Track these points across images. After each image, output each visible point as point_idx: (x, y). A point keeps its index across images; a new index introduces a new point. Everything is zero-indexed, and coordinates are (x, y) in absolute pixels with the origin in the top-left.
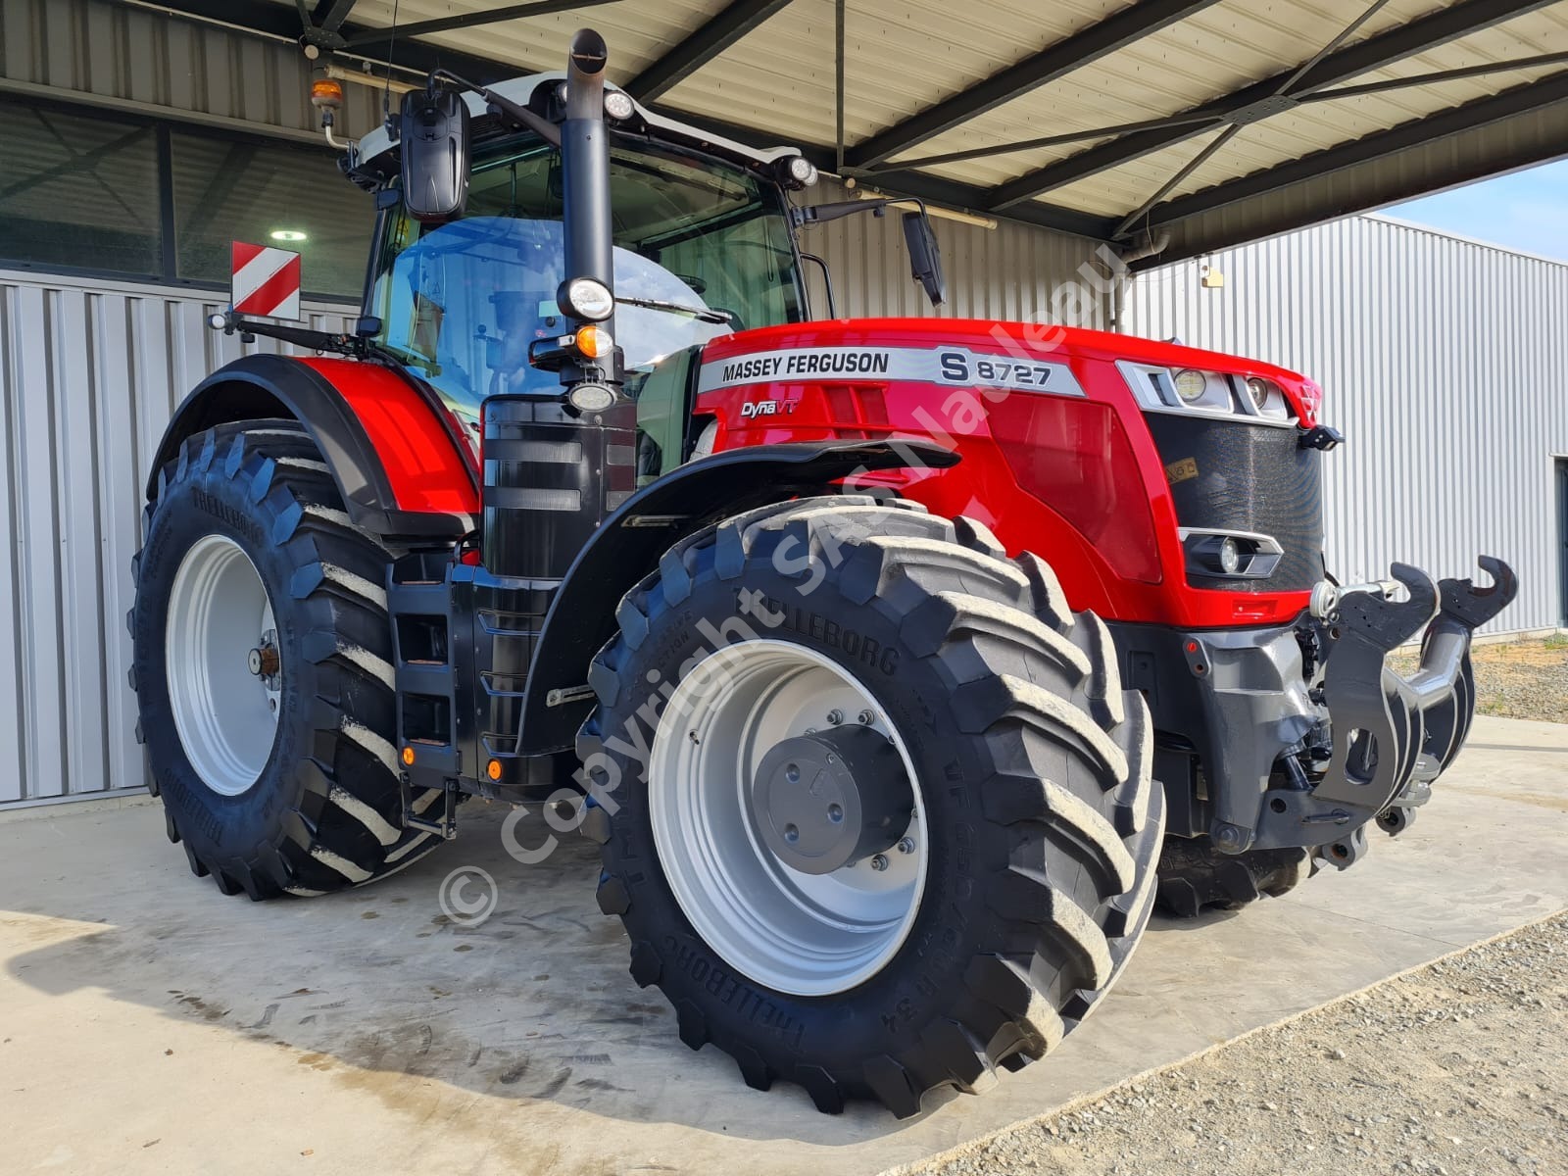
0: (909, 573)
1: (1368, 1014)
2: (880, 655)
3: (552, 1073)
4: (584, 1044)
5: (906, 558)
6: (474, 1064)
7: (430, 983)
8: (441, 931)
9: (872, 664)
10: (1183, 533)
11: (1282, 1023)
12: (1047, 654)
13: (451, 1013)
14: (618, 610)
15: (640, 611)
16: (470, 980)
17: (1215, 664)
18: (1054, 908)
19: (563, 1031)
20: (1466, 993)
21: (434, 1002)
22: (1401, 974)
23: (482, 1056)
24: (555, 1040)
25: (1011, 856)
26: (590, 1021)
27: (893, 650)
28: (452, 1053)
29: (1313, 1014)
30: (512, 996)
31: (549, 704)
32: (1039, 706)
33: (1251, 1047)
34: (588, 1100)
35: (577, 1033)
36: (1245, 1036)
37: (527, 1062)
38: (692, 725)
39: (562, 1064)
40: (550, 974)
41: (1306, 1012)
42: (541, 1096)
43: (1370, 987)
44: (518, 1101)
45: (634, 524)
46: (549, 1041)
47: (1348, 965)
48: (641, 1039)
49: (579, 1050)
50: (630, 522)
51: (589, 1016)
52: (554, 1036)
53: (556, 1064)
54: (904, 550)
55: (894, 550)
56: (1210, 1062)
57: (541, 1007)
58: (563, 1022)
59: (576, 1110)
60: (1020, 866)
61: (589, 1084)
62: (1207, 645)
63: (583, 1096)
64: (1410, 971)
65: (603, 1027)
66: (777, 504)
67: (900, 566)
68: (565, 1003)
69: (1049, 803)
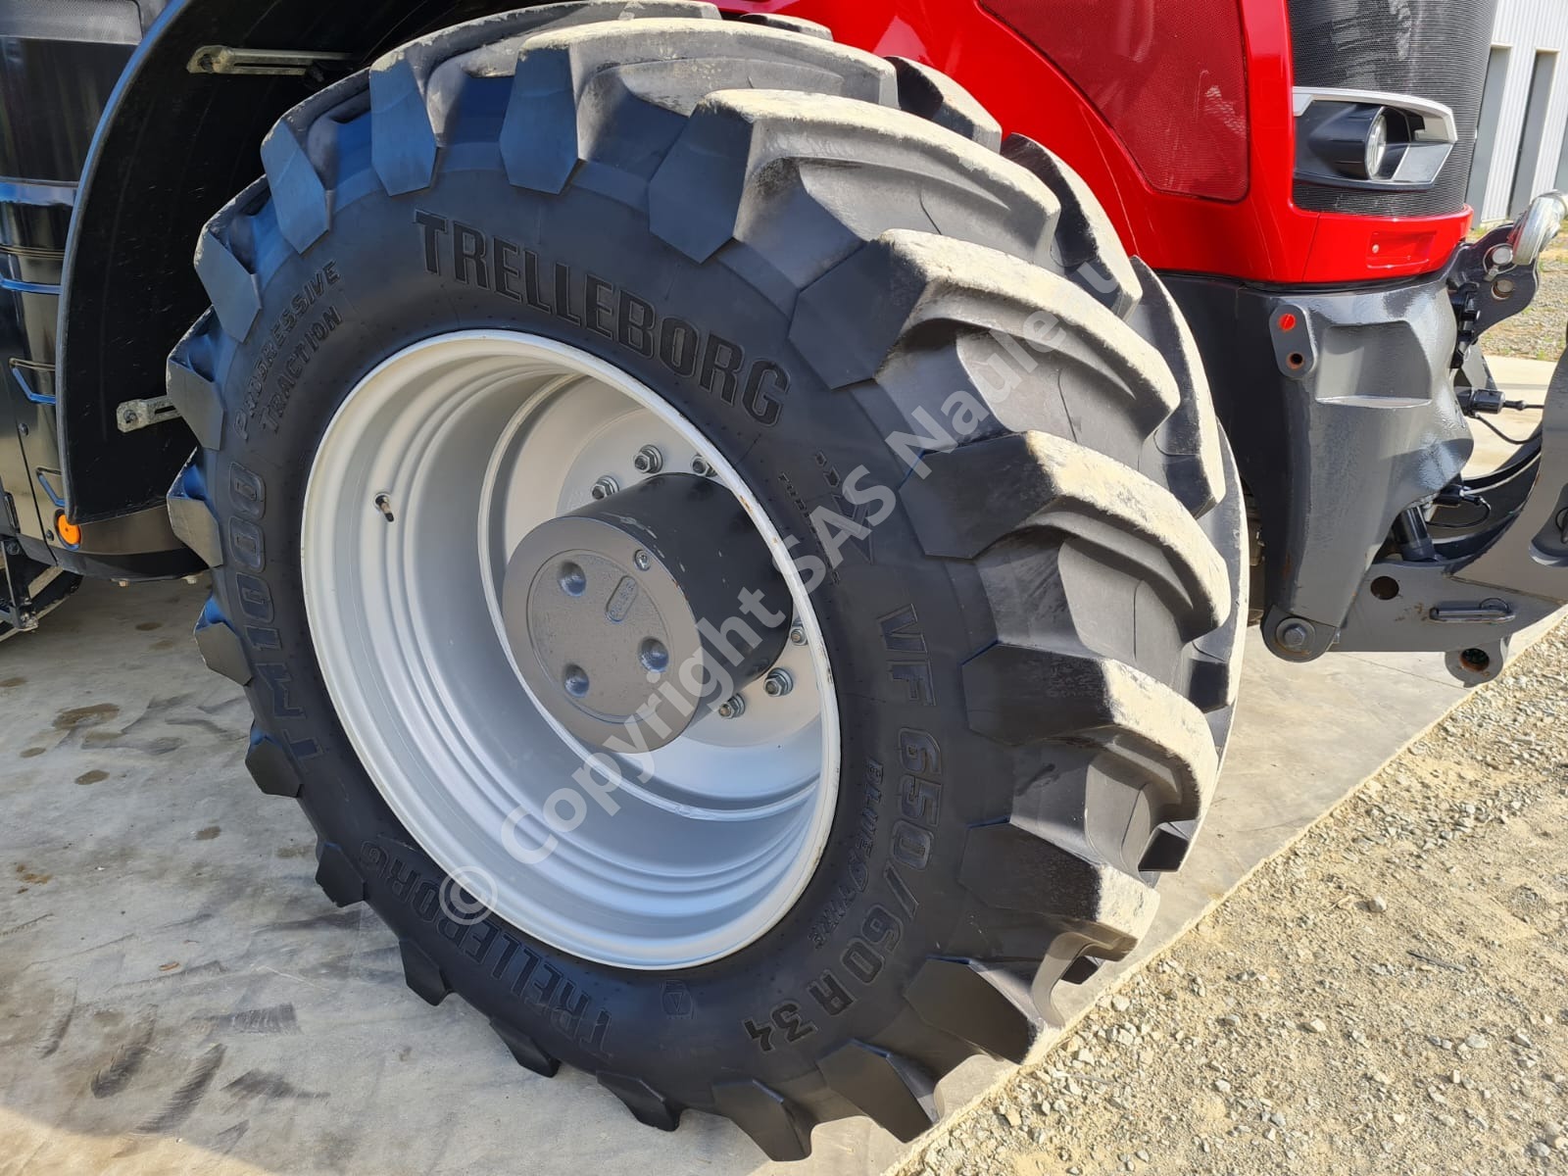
0: (813, 184)
1: (1390, 819)
2: (743, 378)
3: (189, 1062)
4: (257, 982)
5: (802, 147)
6: (51, 1051)
7: (20, 856)
8: (62, 742)
9: (727, 395)
10: (1301, 98)
11: (1284, 850)
12: (1106, 371)
13: (42, 924)
14: (198, 256)
15: (239, 258)
16: (90, 846)
17: (1325, 354)
18: (1101, 903)
19: (224, 955)
20: (1495, 768)
21: (16, 901)
22: (1409, 744)
23: (72, 1029)
24: (208, 977)
25: (1017, 801)
26: (275, 927)
27: (771, 366)
28: (18, 1024)
29: (1321, 825)
30: (153, 878)
31: (124, 427)
32: (1102, 501)
33: (1256, 897)
34: (240, 1129)
35: (248, 956)
36: (1245, 879)
37: (149, 1037)
38: (378, 483)
39: (209, 1038)
40: (221, 825)
41: (1313, 824)
42: (156, 1127)
43: (1379, 769)
44: (115, 1144)
45: (217, 68)
46: (195, 980)
47: (1340, 731)
48: (353, 962)
49: (244, 999)
50: (206, 61)
51: (270, 915)
52: (206, 967)
53: (199, 1038)
54: (800, 126)
55: (778, 125)
56: (1211, 935)
57: (196, 900)
58: (226, 937)
59: (217, 1157)
60: (1032, 814)
61: (249, 1084)
62: (1315, 315)
63: (233, 1119)
64: (1417, 737)
65: (292, 939)
66: (504, 15)
67: (790, 166)
68: (238, 887)
69: (1114, 712)
